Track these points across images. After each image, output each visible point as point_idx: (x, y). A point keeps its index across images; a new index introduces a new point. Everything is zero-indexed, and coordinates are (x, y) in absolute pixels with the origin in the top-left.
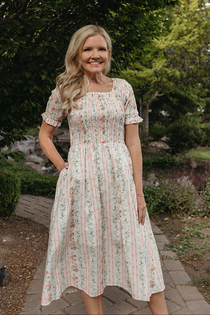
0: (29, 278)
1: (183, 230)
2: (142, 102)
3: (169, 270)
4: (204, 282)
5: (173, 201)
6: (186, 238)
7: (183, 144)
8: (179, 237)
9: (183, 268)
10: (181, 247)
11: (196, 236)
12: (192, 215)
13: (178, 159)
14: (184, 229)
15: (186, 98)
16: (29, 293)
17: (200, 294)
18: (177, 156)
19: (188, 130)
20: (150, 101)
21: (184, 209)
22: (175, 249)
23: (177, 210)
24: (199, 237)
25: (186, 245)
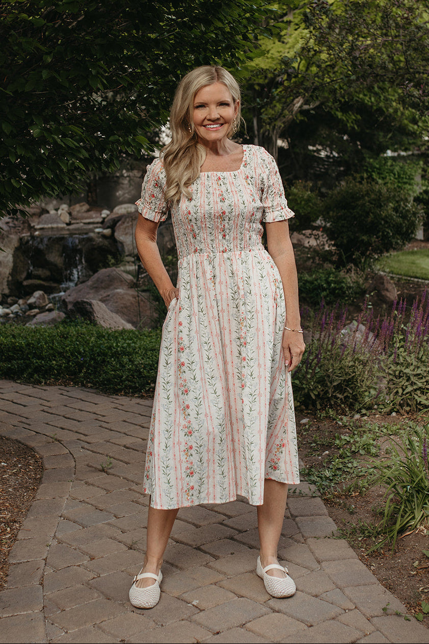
0: (10, 538)
1: (337, 442)
2: (260, 127)
3: (295, 513)
4: (363, 531)
5: (321, 381)
6: (341, 457)
7: (365, 238)
8: (329, 455)
9: (326, 511)
10: (328, 473)
11: (362, 452)
12: (364, 411)
13: (351, 278)
14: (340, 439)
17: (351, 550)
18: (349, 271)
19: (379, 202)
20: (279, 124)
21: (346, 397)
22: (314, 478)
23: (329, 399)
24: (368, 452)
25: (339, 469)
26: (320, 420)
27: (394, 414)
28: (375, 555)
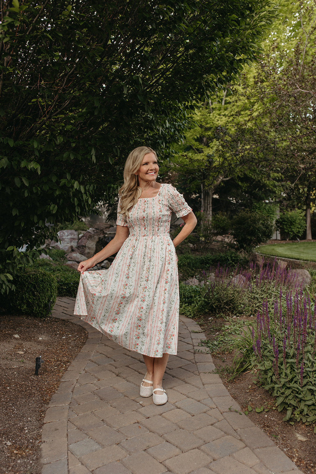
3: (197, 361)
4: (227, 370)
6: (223, 335)
7: (249, 237)
8: (218, 334)
9: (212, 360)
10: (215, 343)
11: (233, 333)
12: (238, 314)
13: (242, 255)
14: (224, 327)
17: (220, 379)
18: (241, 252)
21: (230, 308)
22: (209, 345)
23: (222, 309)
25: (222, 341)
26: (217, 318)
27: (252, 316)
28: (231, 382)
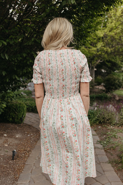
0: (27, 156)
1: (107, 134)
2: (91, 65)
3: (97, 154)
4: (115, 162)
5: (104, 118)
6: (108, 138)
7: (112, 87)
8: (105, 137)
9: (105, 154)
10: (105, 142)
11: (113, 137)
12: (113, 126)
13: (109, 95)
14: (108, 133)
15: (115, 63)
16: (26, 163)
17: (112, 168)
18: (108, 94)
19: (115, 80)
20: (95, 65)
21: (109, 122)
22: (102, 143)
23: (105, 122)
24: (115, 137)
25: (108, 141)
26: (103, 127)
27: (120, 127)
